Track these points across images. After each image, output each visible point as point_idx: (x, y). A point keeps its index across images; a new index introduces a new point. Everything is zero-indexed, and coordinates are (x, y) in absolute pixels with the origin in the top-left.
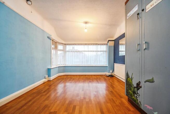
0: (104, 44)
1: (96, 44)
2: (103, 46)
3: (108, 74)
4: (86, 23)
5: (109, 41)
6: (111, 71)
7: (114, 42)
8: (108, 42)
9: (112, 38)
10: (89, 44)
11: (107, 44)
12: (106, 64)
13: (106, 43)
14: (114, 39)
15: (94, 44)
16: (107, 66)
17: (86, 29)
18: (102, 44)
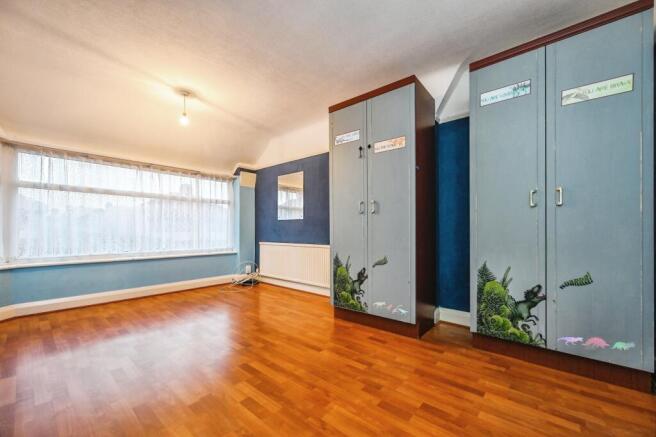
0: (224, 179)
1: (195, 174)
2: (219, 183)
3: (238, 277)
4: (186, 93)
5: (240, 170)
6: (248, 268)
7: (255, 175)
8: (237, 173)
9: (249, 162)
10: (163, 169)
11: (234, 179)
12: (229, 245)
13: (230, 173)
14: (255, 167)
15: (185, 172)
16: (235, 251)
17: (185, 114)
18: (217, 178)
